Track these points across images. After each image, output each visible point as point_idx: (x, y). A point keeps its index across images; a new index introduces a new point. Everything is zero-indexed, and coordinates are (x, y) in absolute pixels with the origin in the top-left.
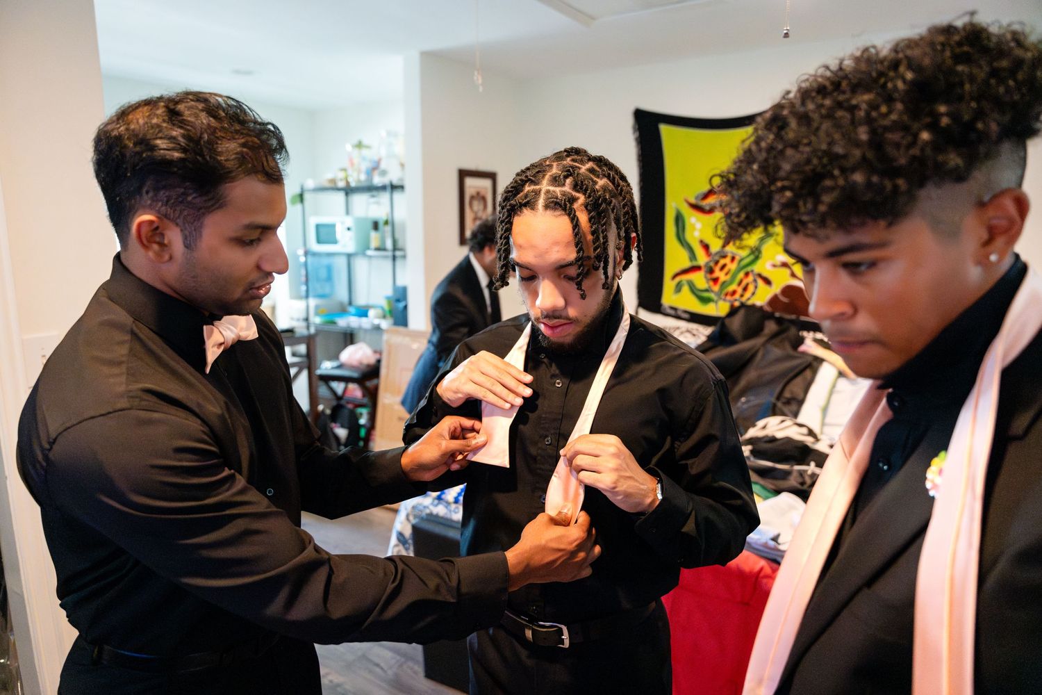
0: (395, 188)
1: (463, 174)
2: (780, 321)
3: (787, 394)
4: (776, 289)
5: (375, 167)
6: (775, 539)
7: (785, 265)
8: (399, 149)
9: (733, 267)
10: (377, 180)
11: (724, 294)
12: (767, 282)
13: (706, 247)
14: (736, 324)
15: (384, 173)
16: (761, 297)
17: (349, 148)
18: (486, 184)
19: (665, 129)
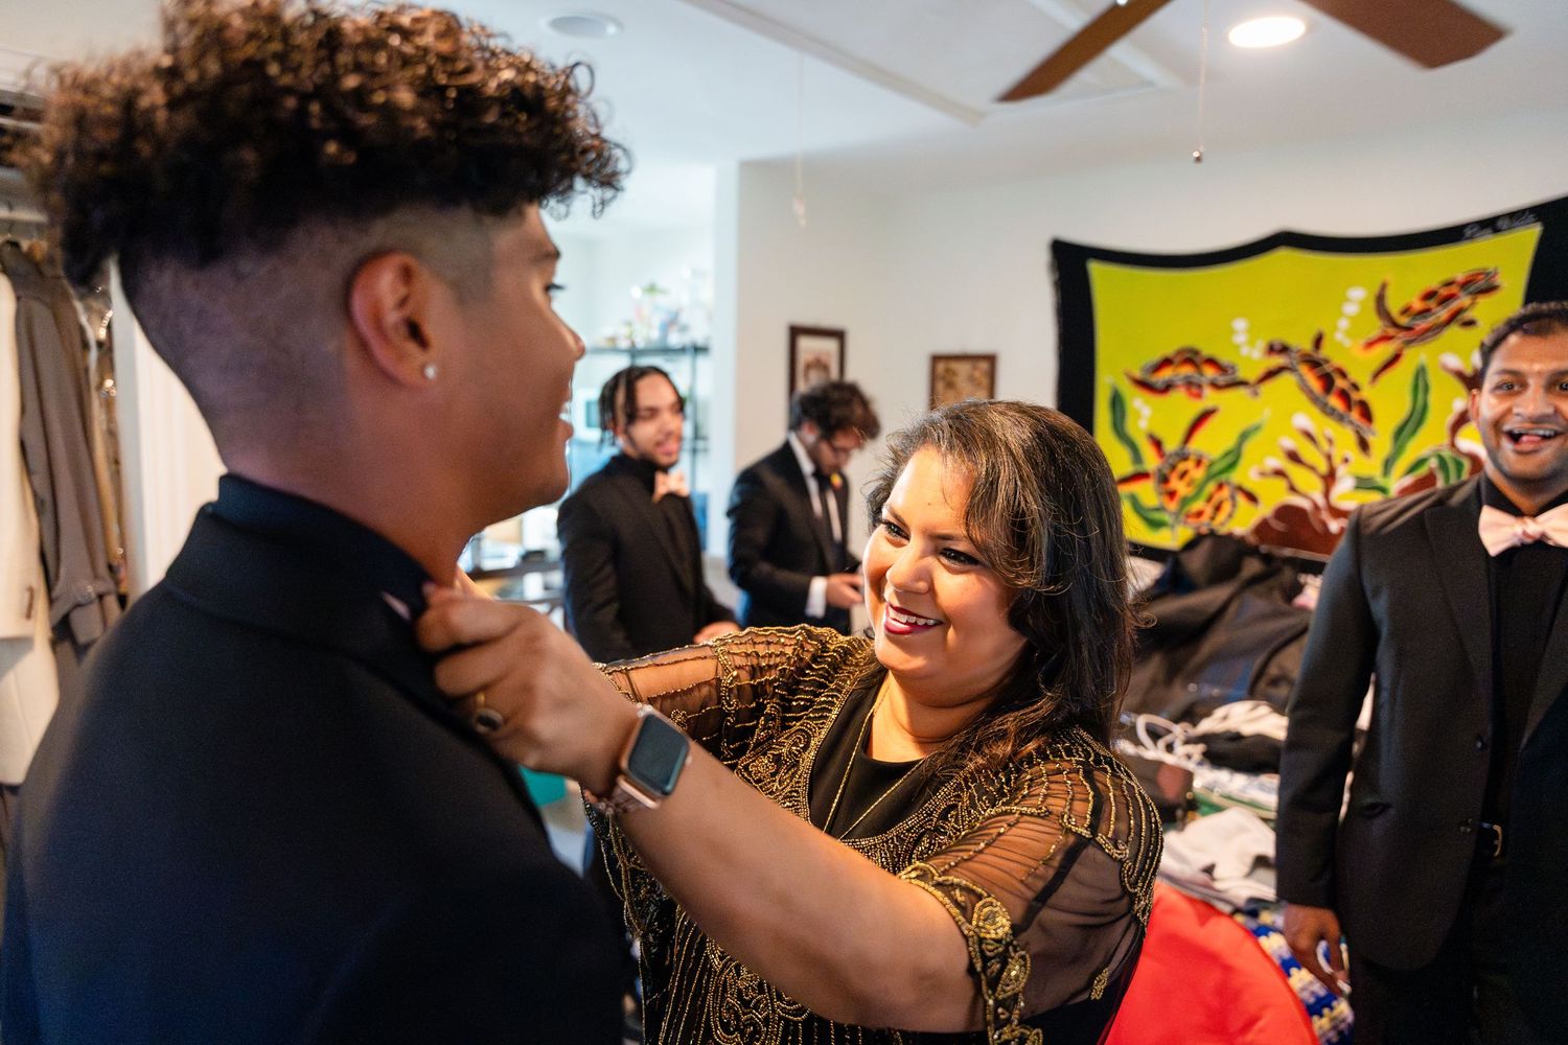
0: (698, 350)
1: (796, 332)
2: (1267, 559)
3: (1273, 670)
4: (1265, 510)
5: (672, 322)
6: (1209, 870)
7: (1279, 473)
8: (707, 293)
9: (1198, 474)
10: (675, 339)
11: (1183, 515)
12: (1252, 498)
13: (1157, 444)
14: (1196, 563)
15: (684, 329)
16: (1241, 522)
17: (637, 292)
18: (829, 346)
19: (1096, 269)
